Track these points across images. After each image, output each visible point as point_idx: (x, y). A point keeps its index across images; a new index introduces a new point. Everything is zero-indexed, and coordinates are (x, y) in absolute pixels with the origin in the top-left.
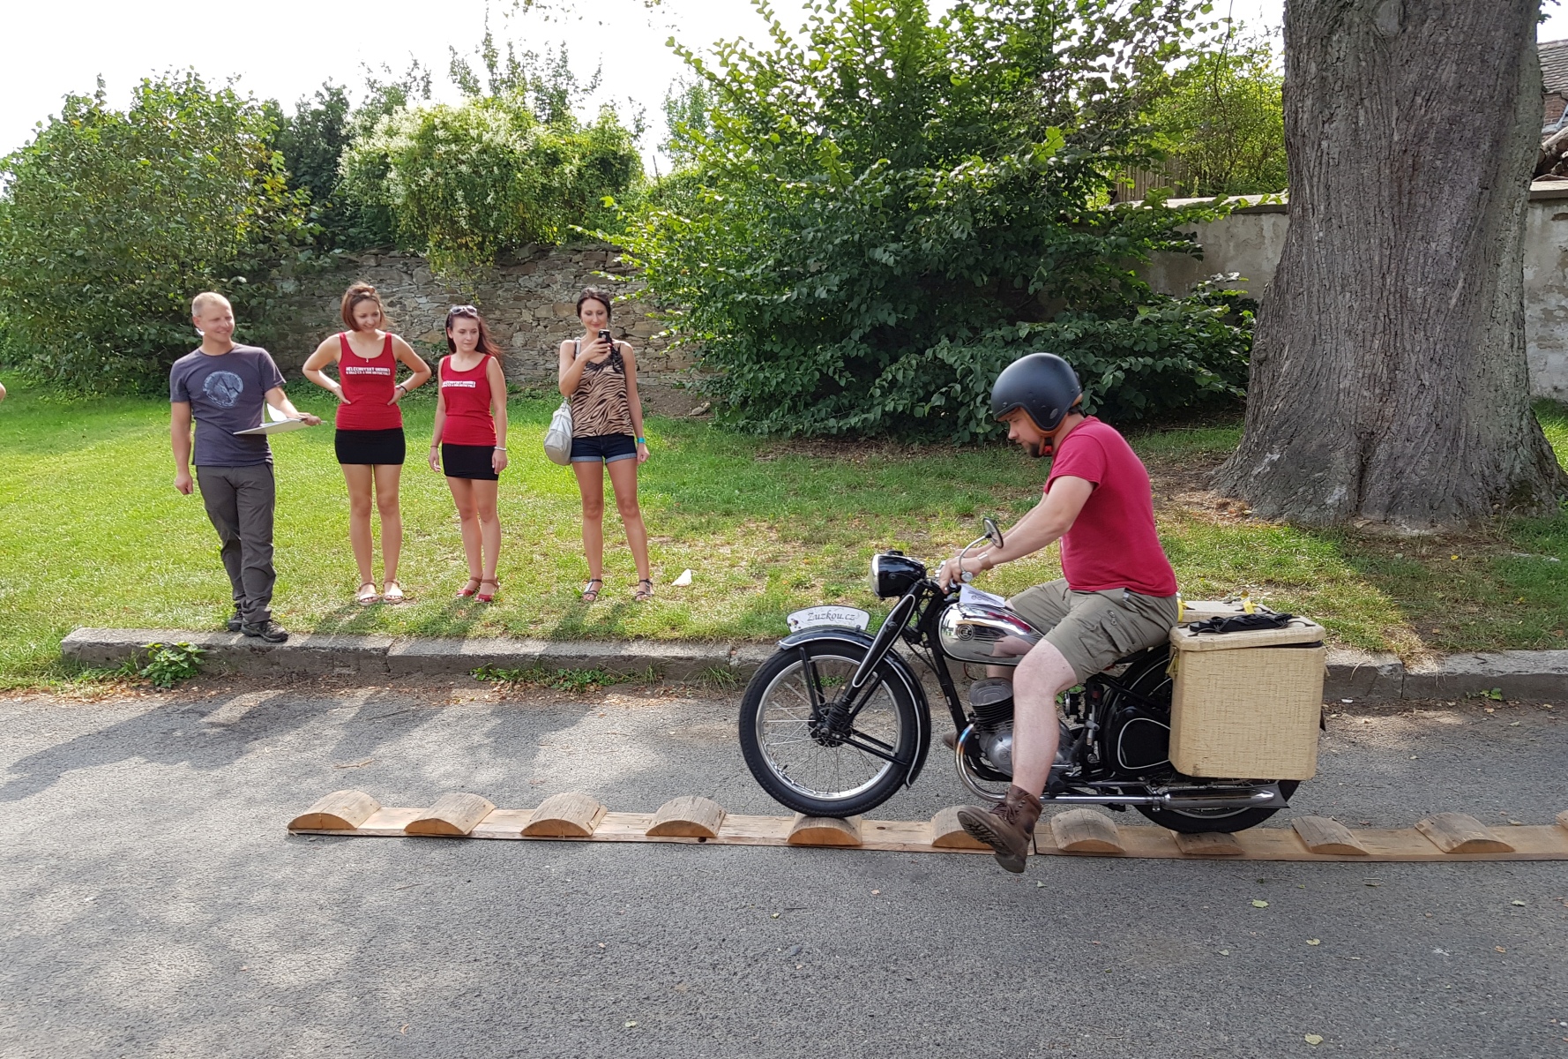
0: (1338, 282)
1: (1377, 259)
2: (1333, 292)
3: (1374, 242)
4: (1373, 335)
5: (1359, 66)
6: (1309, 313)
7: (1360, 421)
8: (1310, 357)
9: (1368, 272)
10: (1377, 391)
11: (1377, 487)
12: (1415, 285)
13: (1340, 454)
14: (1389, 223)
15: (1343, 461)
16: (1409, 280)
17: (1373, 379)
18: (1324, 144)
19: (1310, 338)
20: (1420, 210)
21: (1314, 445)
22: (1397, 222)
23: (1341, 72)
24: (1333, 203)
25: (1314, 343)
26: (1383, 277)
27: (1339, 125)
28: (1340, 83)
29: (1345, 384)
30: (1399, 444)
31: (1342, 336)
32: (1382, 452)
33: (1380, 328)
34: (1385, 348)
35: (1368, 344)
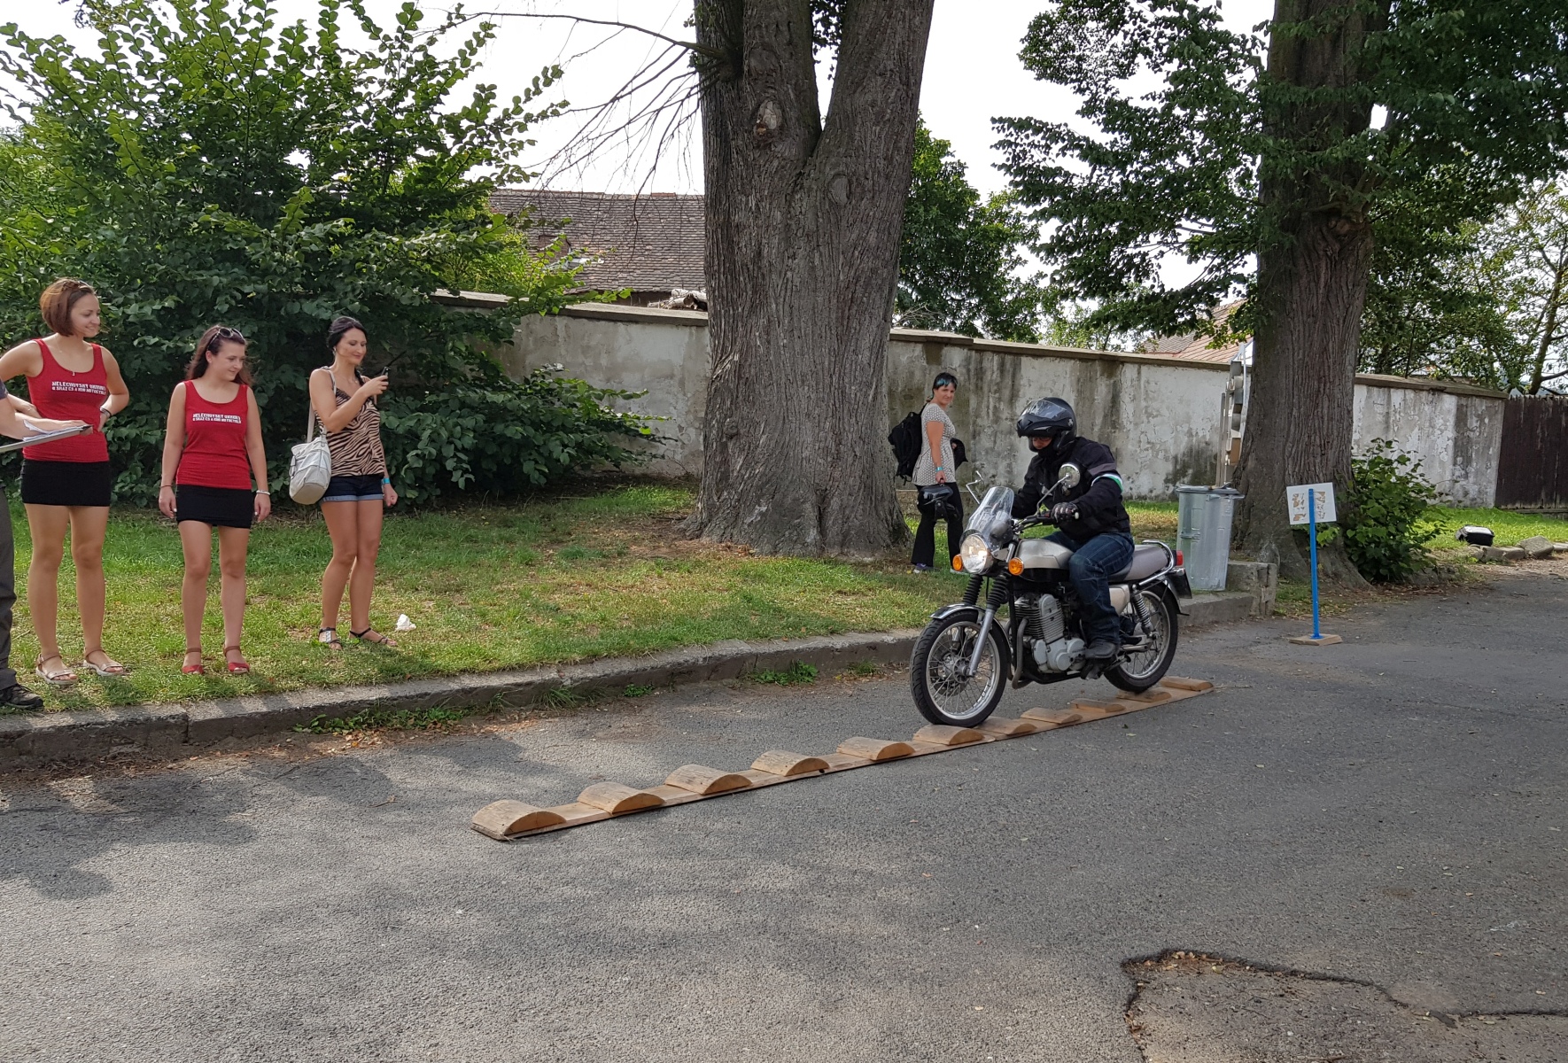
0: (799, 378)
1: (826, 363)
2: (795, 385)
3: (825, 351)
4: (826, 418)
5: (817, 221)
6: (779, 399)
7: (817, 481)
8: (782, 433)
9: (821, 373)
10: (829, 459)
11: (833, 530)
12: (851, 384)
13: (808, 505)
14: (834, 337)
15: (810, 511)
16: (846, 380)
17: (826, 450)
18: (789, 274)
19: (782, 418)
20: (853, 331)
21: (789, 500)
22: (839, 338)
23: (802, 222)
24: (795, 319)
25: (784, 423)
26: (831, 377)
27: (799, 262)
28: (801, 231)
29: (806, 453)
30: (845, 497)
31: (803, 418)
32: (835, 503)
33: (831, 414)
34: (833, 428)
35: (822, 424)
